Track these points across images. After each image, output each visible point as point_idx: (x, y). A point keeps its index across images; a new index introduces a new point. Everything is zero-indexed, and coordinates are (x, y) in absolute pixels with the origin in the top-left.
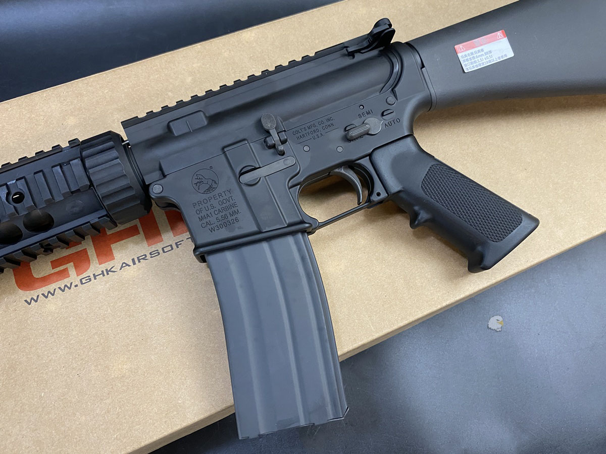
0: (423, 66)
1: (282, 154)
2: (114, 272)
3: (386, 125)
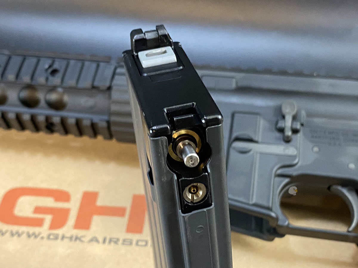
1: (287, 140)
2: (82, 241)
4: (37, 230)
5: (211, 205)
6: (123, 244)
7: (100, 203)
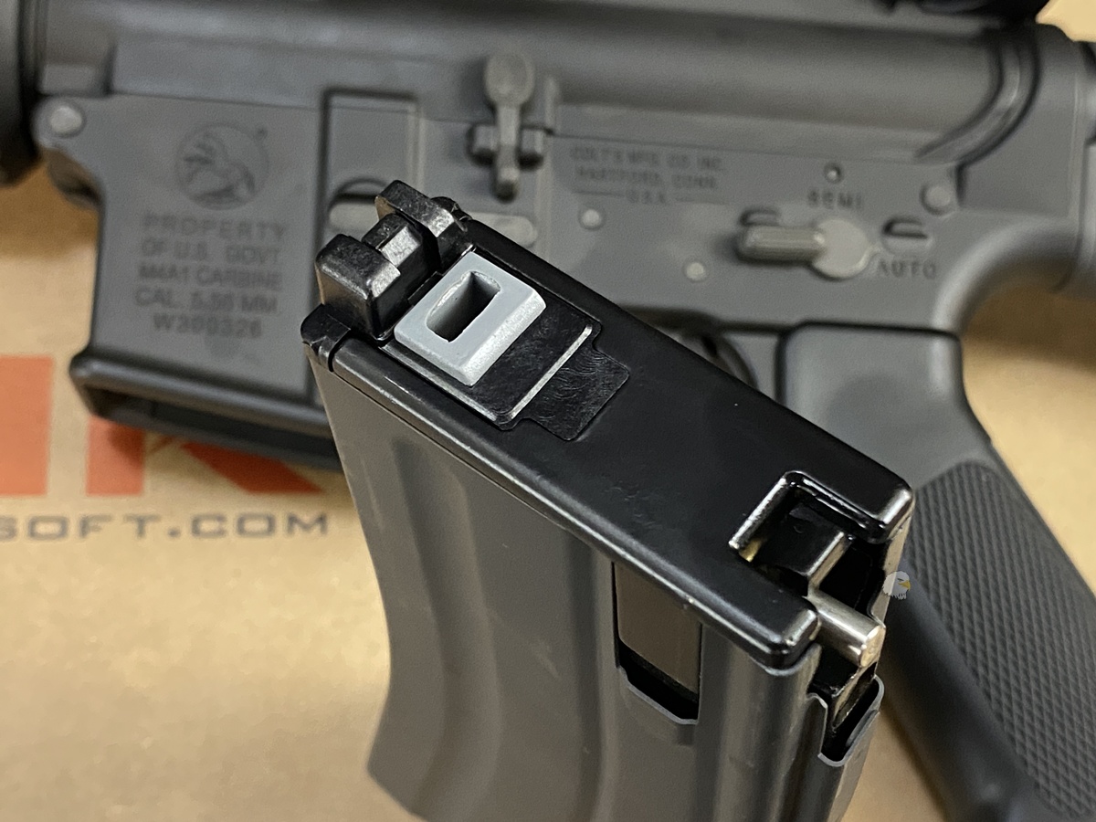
1: (506, 195)
3: (883, 266)
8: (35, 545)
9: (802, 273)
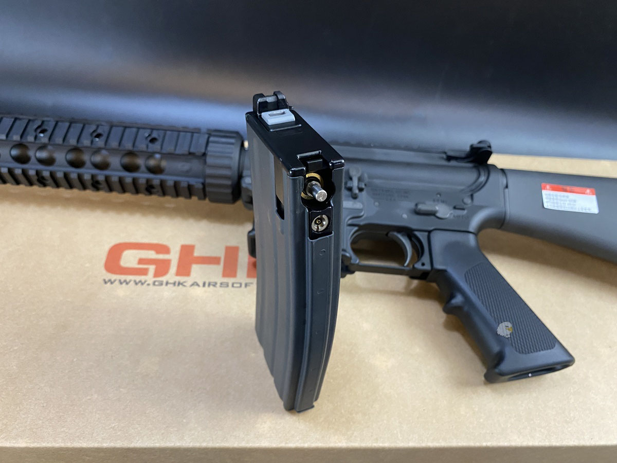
0: (507, 187)
1: (355, 197)
2: (184, 286)
3: (454, 216)
4: (143, 278)
5: (332, 233)
6: (221, 286)
7: (197, 253)
8: (233, 289)
9: (433, 217)
